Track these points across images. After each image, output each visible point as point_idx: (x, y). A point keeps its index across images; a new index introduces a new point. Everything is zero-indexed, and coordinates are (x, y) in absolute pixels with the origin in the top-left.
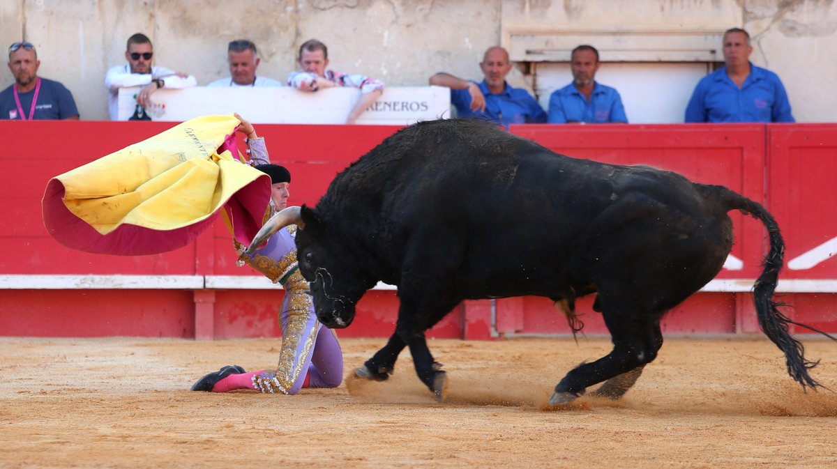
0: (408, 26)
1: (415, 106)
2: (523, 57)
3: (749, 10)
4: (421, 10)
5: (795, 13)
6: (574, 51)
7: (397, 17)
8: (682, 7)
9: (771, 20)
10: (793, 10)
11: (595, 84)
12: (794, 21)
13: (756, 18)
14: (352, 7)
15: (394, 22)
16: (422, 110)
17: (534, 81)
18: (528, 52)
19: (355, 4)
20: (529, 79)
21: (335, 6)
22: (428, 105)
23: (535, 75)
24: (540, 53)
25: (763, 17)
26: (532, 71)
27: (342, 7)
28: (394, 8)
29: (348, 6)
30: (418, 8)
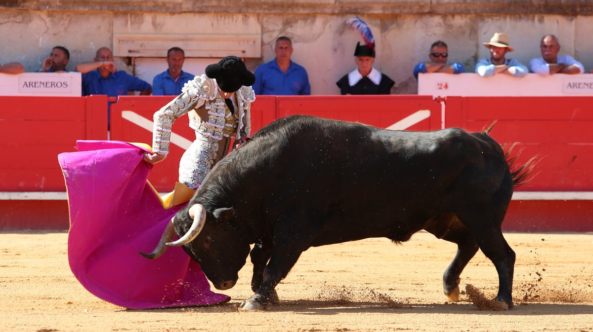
0: (55, 34)
1: (59, 85)
2: (126, 54)
3: (265, 26)
4: (62, 24)
5: (293, 29)
6: (170, 51)
7: (48, 29)
8: (225, 24)
9: (278, 32)
10: (292, 27)
11: (182, 72)
12: (292, 34)
13: (269, 31)
14: (19, 23)
15: (45, 32)
16: (64, 87)
17: (134, 69)
18: (130, 51)
19: (21, 20)
20: (131, 68)
21: (8, 22)
22: (68, 84)
23: (134, 65)
24: (138, 52)
25: (274, 31)
26: (133, 63)
27: (13, 22)
28: (46, 23)
29: (16, 22)
30: (61, 23)
